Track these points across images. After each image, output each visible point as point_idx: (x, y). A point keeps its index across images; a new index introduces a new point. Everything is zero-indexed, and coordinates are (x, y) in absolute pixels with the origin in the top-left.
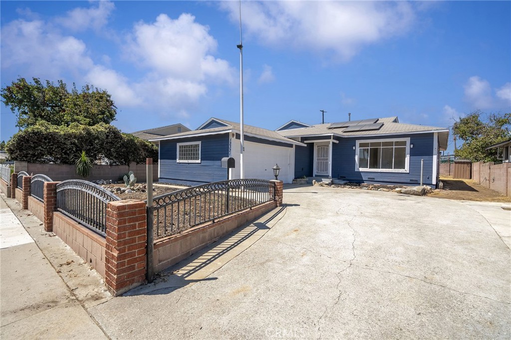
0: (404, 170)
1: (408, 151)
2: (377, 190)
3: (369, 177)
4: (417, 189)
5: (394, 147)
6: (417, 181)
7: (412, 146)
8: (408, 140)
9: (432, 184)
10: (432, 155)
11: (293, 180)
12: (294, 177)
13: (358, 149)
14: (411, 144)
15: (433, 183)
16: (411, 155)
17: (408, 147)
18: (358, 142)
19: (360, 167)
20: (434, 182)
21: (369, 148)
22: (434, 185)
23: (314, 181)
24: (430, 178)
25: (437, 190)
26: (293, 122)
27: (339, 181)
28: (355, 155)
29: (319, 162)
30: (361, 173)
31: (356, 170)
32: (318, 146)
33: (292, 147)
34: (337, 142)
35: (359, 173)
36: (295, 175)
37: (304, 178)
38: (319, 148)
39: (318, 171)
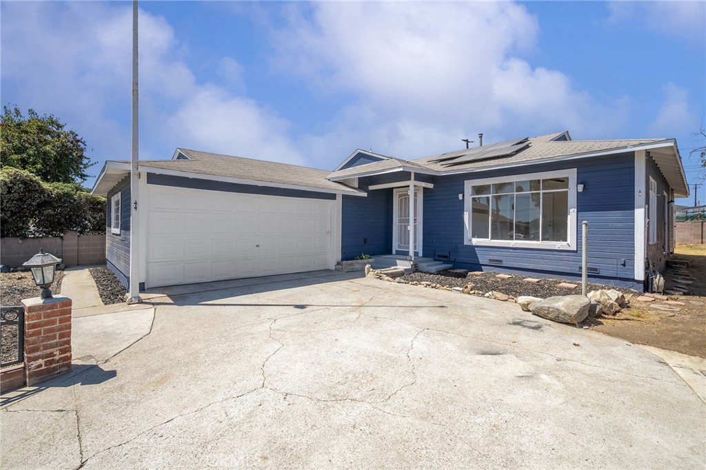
0: (565, 243)
1: (572, 199)
2: (483, 295)
3: (491, 258)
4: (567, 306)
5: (541, 192)
6: (596, 270)
7: (581, 188)
8: (571, 174)
9: (633, 280)
10: (633, 208)
11: (338, 263)
12: (340, 257)
13: (468, 198)
14: (578, 183)
15: (636, 278)
16: (581, 208)
17: (573, 190)
18: (469, 185)
19: (473, 236)
20: (639, 274)
21: (490, 196)
22: (638, 282)
23: (368, 266)
24: (628, 263)
25: (648, 297)
26: (359, 153)
27: (428, 266)
28: (462, 211)
29: (401, 226)
30: (476, 249)
31: (466, 243)
32: (400, 196)
33: (335, 199)
34: (431, 186)
35: (472, 248)
36: (343, 253)
37: (362, 258)
38: (401, 200)
39: (401, 242)
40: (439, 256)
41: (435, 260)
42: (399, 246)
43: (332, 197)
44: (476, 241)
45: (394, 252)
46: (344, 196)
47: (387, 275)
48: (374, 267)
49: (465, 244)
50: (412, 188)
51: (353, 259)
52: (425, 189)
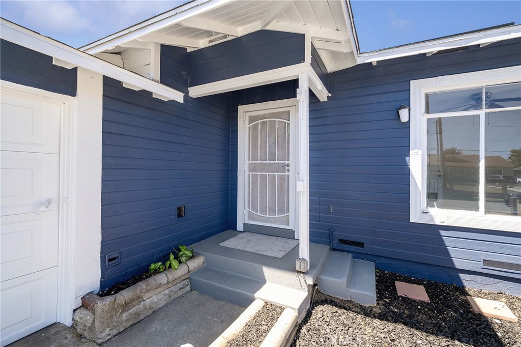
3: (488, 256)
19: (432, 203)
28: (405, 149)
29: (255, 177)
30: (442, 233)
31: (414, 218)
32: (252, 119)
35: (434, 231)
38: (255, 127)
39: (254, 208)
40: (342, 241)
41: (334, 250)
42: (251, 216)
44: (441, 216)
45: (240, 227)
49: (412, 220)
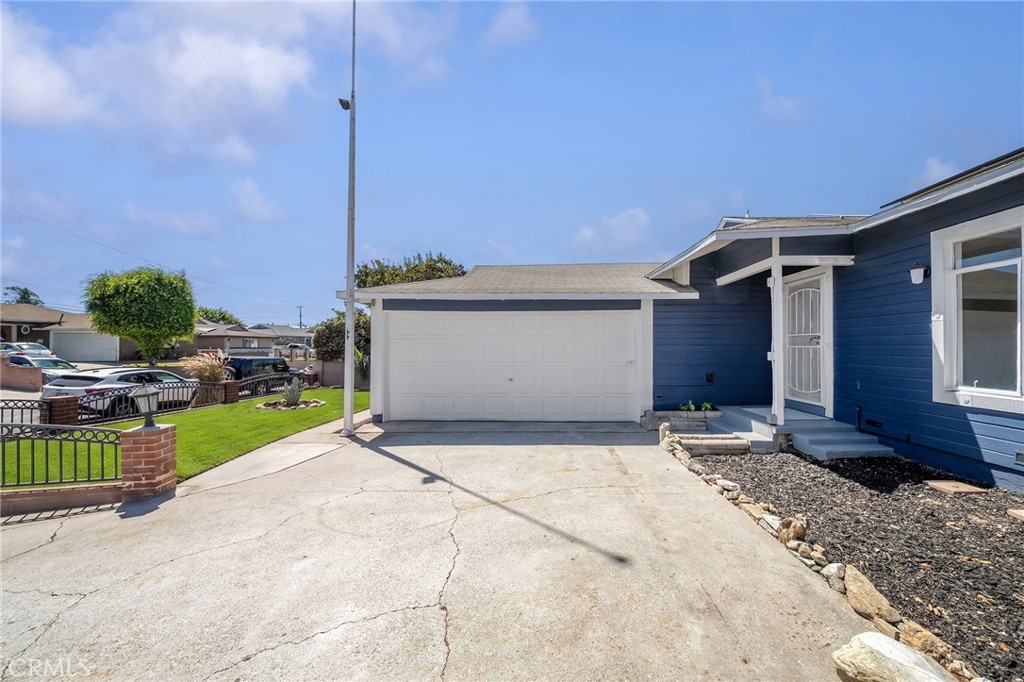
11: (646, 414)
12: (651, 404)
23: (663, 426)
27: (812, 442)
28: (928, 312)
29: (794, 350)
31: (938, 397)
33: (640, 308)
34: (846, 260)
35: (959, 413)
36: (656, 397)
37: (689, 410)
38: (794, 298)
40: (870, 422)
41: (861, 431)
43: (635, 304)
44: (969, 395)
46: (657, 303)
47: (688, 448)
48: (674, 430)
49: (935, 398)
50: (777, 273)
51: (676, 408)
52: (837, 270)
